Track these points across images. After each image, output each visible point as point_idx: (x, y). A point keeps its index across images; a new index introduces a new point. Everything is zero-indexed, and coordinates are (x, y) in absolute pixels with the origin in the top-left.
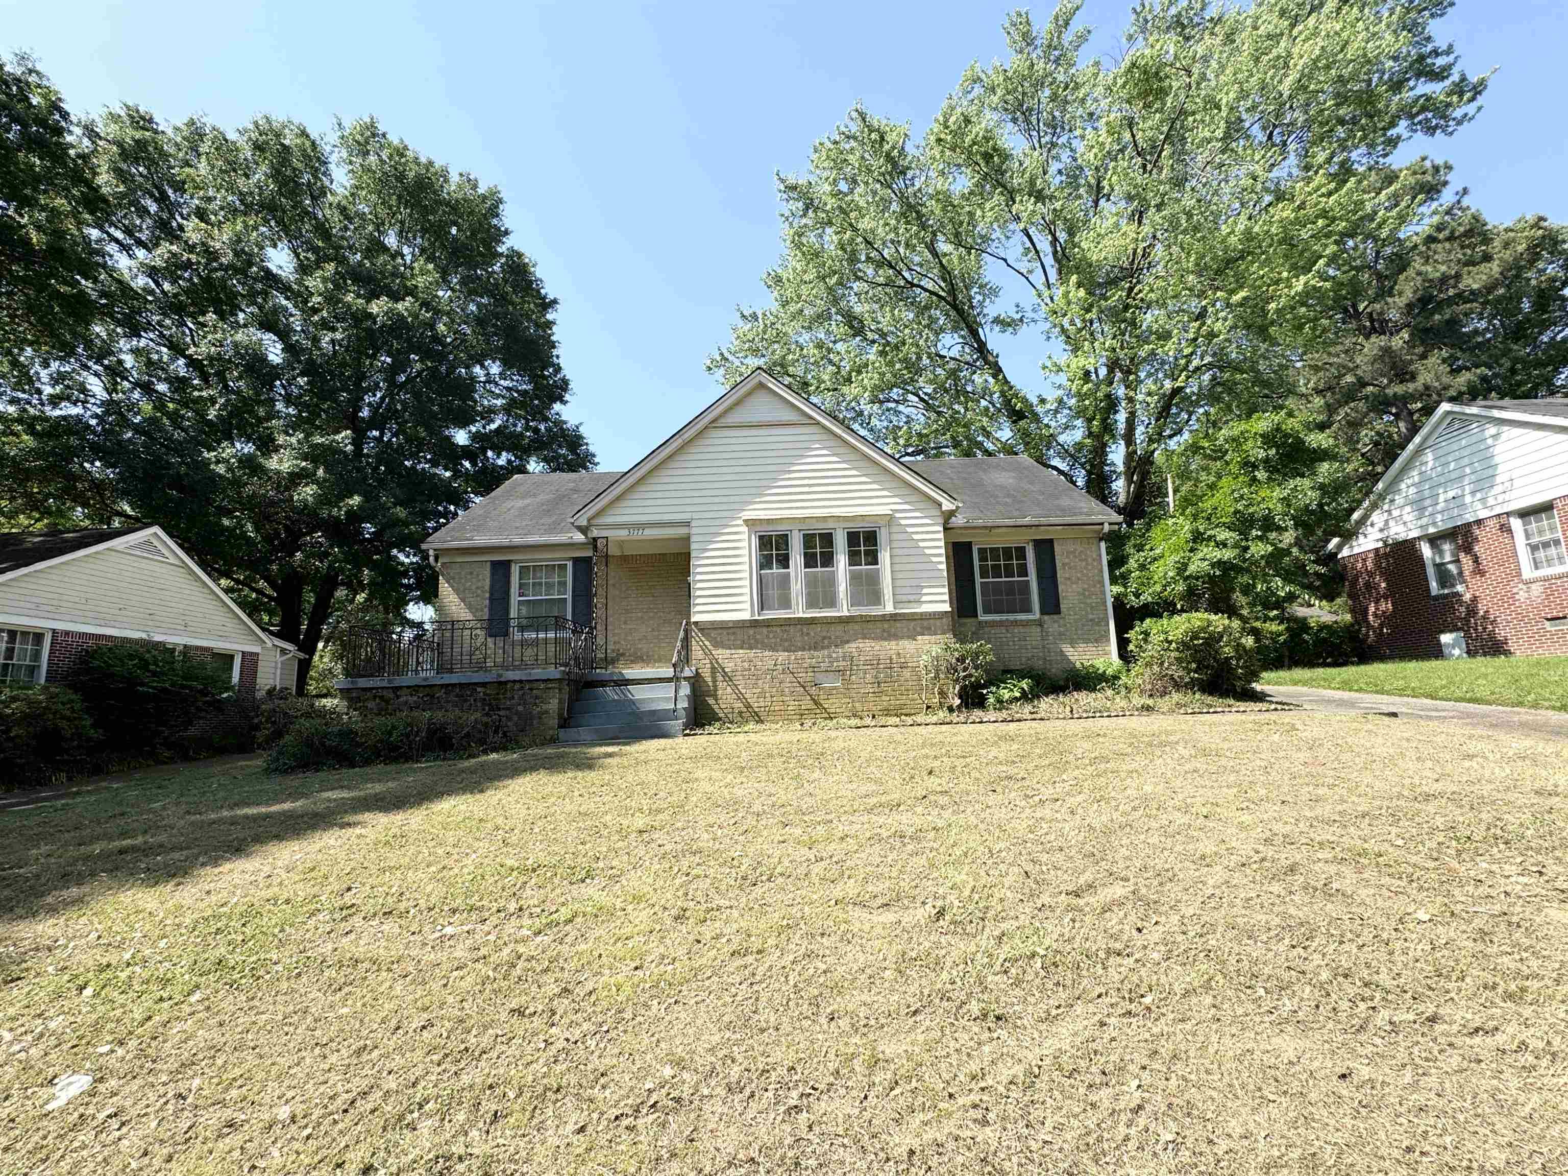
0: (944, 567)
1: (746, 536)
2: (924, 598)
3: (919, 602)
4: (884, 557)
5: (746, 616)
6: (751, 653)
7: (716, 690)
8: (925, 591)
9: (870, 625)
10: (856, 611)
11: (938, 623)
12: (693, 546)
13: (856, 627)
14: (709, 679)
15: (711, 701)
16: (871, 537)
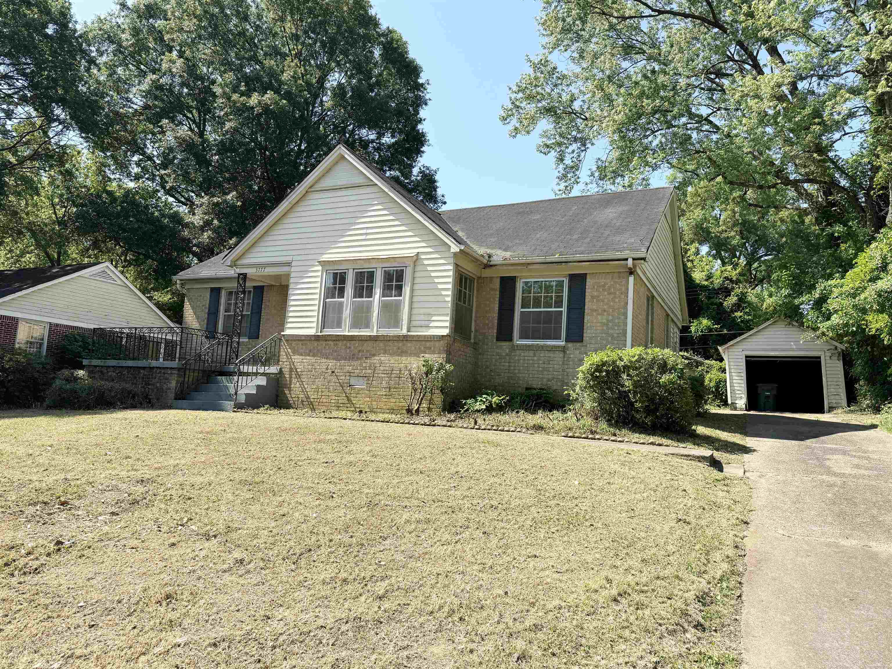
0: (449, 299)
1: (319, 274)
2: (432, 324)
3: (428, 327)
4: (407, 290)
5: (312, 332)
6: (312, 359)
7: (290, 384)
8: (434, 318)
9: (390, 343)
10: (384, 332)
11: (437, 344)
12: (292, 280)
13: (381, 345)
14: (287, 376)
15: (287, 392)
16: (400, 275)
